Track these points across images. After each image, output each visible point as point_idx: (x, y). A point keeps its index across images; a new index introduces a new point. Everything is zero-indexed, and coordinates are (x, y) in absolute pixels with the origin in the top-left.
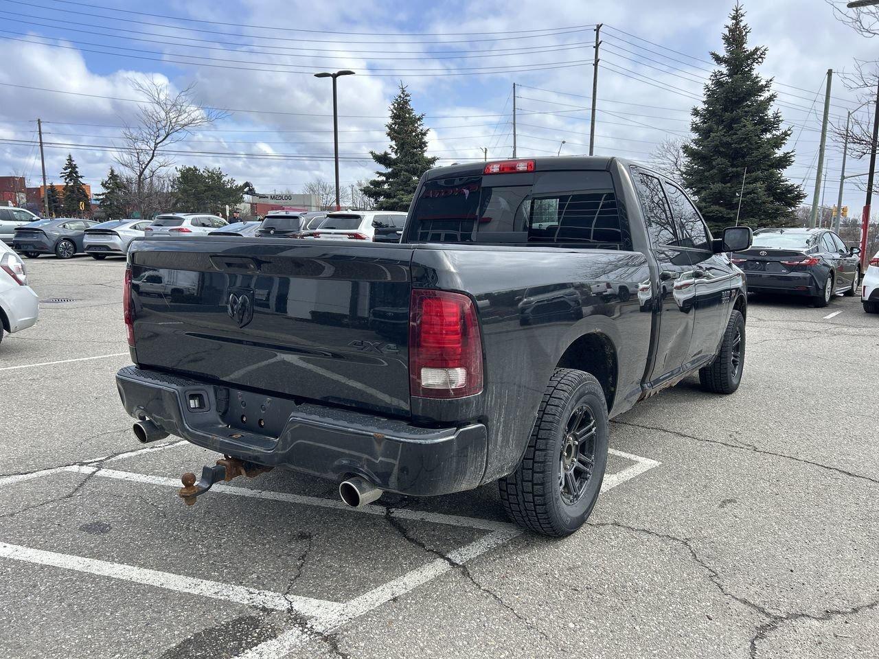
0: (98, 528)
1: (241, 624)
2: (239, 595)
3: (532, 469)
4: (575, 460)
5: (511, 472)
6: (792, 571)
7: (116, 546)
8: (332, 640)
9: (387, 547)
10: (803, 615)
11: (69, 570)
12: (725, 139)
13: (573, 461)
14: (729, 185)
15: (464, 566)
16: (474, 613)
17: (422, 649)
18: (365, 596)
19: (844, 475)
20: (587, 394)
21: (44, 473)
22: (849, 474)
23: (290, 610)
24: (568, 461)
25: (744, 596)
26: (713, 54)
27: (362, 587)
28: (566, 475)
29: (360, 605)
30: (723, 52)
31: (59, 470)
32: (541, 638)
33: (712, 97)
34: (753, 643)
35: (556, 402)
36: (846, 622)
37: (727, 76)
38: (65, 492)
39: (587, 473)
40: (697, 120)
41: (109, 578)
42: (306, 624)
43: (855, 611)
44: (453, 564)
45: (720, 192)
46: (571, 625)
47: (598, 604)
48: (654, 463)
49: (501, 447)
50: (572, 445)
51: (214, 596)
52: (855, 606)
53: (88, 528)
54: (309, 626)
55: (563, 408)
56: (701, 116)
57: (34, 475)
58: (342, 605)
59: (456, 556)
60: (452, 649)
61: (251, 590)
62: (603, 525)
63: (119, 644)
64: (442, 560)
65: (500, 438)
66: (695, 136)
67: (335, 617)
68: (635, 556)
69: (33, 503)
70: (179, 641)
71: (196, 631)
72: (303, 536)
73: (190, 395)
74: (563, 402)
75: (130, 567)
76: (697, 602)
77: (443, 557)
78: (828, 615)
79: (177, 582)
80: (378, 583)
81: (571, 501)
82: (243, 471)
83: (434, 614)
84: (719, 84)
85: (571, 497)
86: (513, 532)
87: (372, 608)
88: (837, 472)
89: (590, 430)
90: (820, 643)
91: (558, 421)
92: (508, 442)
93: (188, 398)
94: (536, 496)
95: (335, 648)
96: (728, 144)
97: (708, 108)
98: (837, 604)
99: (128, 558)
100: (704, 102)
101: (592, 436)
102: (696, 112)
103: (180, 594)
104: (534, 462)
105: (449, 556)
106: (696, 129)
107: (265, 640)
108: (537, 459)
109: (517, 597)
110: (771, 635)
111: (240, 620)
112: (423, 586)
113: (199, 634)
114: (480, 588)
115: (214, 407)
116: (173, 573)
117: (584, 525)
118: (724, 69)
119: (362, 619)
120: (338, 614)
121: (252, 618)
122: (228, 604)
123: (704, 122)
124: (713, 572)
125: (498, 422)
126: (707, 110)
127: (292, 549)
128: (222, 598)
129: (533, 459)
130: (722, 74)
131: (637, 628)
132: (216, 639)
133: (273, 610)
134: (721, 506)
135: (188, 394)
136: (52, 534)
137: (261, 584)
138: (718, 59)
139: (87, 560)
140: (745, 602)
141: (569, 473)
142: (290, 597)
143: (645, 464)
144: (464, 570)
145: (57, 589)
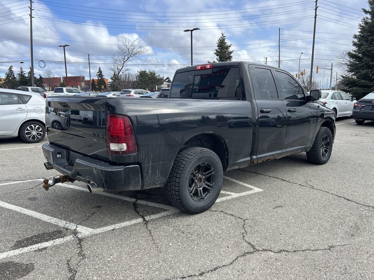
0: (34, 199)
1: (56, 232)
2: (62, 223)
3: (175, 185)
4: (203, 184)
5: (162, 186)
6: (281, 234)
7: (35, 205)
8: (80, 240)
9: (125, 212)
10: (270, 250)
11: (15, 211)
12: (369, 49)
13: (202, 184)
14: (370, 70)
15: (148, 222)
16: (138, 237)
17: (109, 246)
18: (104, 228)
19: (345, 200)
20: (205, 157)
21: (30, 180)
22: (348, 200)
23: (75, 230)
24: (199, 184)
25: (251, 241)
26: (363, 9)
27: (106, 225)
28: (196, 190)
29: (99, 231)
30: (368, 9)
31: (35, 180)
32: (155, 247)
33: (363, 30)
34: (238, 257)
35: (186, 159)
36: (286, 255)
37: (370, 19)
38: (32, 187)
39: (210, 190)
40: (356, 40)
41: (25, 215)
42: (77, 234)
43: (295, 251)
44: (144, 220)
45: (365, 74)
46: (171, 244)
47: (187, 238)
48: (261, 190)
49: (152, 175)
50: (202, 178)
51: (54, 223)
52: (296, 250)
53: (30, 199)
54: (77, 235)
55: (190, 162)
56: (358, 38)
57: (26, 181)
58: (93, 230)
59: (147, 218)
60: (119, 247)
61: (67, 222)
62: (216, 211)
63: (14, 234)
64: (141, 218)
65: (150, 172)
66: (355, 48)
67: (88, 233)
68: (218, 223)
69: (19, 190)
70: (32, 235)
71: (40, 233)
72: (99, 207)
73: (57, 153)
74: (189, 160)
75: (34, 212)
76: (228, 241)
77: (143, 217)
78: (280, 251)
79: (45, 218)
80: (112, 224)
81: (198, 200)
82: (68, 180)
83: (123, 236)
84: (366, 23)
85: (199, 199)
86: (177, 211)
87: (103, 232)
88: (343, 199)
89: (211, 172)
90: (266, 261)
91: (186, 167)
92: (155, 173)
93: (56, 153)
94: (177, 196)
95: (80, 243)
96: (370, 52)
97: (360, 34)
98: (290, 248)
99: (35, 210)
100: (359, 32)
101: (212, 175)
102: (355, 37)
103: (44, 221)
104: (176, 183)
105: (145, 217)
106: (355, 44)
107: (59, 238)
108: (176, 182)
109: (158, 233)
110: (248, 256)
111: (55, 232)
112: (127, 226)
113: (40, 234)
114: (147, 228)
115: (65, 157)
116: (46, 215)
117: (208, 211)
118: (369, 16)
119: (97, 235)
120: (90, 233)
121: (61, 231)
122: (56, 226)
123: (359, 41)
124: (246, 232)
125: (148, 166)
126: (360, 35)
127: (91, 211)
128: (56, 224)
129: (175, 181)
130: (368, 19)
131: (195, 248)
132: (44, 236)
133: (69, 229)
134: (274, 208)
135: (56, 152)
136: (18, 200)
137: (72, 221)
138: (366, 12)
139: (23, 208)
140: (249, 243)
141: (199, 189)
142: (78, 226)
143: (257, 190)
144: (146, 222)
145: (7, 217)
